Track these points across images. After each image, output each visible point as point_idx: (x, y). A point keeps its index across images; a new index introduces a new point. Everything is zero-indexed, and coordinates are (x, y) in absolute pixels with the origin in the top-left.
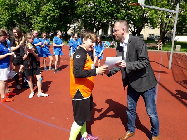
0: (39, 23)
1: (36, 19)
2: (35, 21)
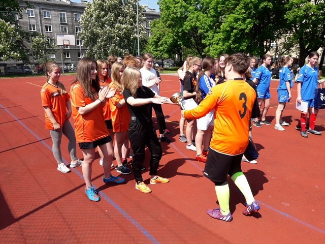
0: (217, 44)
1: (213, 37)
2: (211, 41)
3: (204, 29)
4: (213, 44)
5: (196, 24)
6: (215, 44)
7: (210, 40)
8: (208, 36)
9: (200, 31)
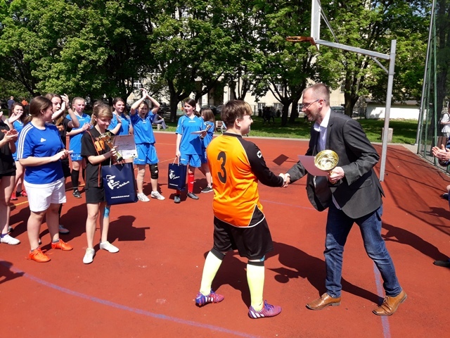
0: (58, 78)
1: (50, 68)
2: (47, 74)
3: (32, 54)
4: (50, 77)
5: (18, 45)
6: (53, 77)
7: (45, 71)
8: (41, 65)
9: (26, 56)
